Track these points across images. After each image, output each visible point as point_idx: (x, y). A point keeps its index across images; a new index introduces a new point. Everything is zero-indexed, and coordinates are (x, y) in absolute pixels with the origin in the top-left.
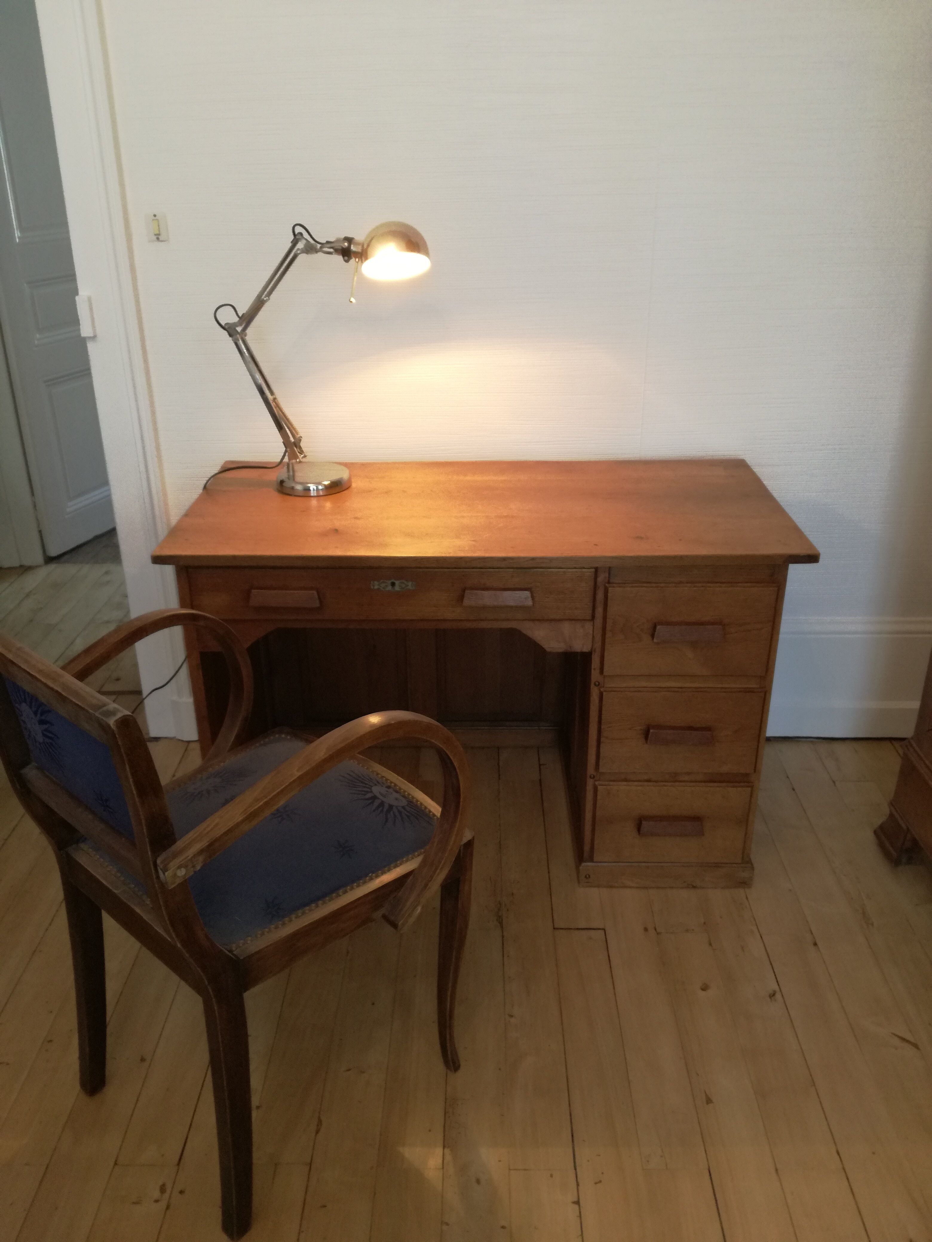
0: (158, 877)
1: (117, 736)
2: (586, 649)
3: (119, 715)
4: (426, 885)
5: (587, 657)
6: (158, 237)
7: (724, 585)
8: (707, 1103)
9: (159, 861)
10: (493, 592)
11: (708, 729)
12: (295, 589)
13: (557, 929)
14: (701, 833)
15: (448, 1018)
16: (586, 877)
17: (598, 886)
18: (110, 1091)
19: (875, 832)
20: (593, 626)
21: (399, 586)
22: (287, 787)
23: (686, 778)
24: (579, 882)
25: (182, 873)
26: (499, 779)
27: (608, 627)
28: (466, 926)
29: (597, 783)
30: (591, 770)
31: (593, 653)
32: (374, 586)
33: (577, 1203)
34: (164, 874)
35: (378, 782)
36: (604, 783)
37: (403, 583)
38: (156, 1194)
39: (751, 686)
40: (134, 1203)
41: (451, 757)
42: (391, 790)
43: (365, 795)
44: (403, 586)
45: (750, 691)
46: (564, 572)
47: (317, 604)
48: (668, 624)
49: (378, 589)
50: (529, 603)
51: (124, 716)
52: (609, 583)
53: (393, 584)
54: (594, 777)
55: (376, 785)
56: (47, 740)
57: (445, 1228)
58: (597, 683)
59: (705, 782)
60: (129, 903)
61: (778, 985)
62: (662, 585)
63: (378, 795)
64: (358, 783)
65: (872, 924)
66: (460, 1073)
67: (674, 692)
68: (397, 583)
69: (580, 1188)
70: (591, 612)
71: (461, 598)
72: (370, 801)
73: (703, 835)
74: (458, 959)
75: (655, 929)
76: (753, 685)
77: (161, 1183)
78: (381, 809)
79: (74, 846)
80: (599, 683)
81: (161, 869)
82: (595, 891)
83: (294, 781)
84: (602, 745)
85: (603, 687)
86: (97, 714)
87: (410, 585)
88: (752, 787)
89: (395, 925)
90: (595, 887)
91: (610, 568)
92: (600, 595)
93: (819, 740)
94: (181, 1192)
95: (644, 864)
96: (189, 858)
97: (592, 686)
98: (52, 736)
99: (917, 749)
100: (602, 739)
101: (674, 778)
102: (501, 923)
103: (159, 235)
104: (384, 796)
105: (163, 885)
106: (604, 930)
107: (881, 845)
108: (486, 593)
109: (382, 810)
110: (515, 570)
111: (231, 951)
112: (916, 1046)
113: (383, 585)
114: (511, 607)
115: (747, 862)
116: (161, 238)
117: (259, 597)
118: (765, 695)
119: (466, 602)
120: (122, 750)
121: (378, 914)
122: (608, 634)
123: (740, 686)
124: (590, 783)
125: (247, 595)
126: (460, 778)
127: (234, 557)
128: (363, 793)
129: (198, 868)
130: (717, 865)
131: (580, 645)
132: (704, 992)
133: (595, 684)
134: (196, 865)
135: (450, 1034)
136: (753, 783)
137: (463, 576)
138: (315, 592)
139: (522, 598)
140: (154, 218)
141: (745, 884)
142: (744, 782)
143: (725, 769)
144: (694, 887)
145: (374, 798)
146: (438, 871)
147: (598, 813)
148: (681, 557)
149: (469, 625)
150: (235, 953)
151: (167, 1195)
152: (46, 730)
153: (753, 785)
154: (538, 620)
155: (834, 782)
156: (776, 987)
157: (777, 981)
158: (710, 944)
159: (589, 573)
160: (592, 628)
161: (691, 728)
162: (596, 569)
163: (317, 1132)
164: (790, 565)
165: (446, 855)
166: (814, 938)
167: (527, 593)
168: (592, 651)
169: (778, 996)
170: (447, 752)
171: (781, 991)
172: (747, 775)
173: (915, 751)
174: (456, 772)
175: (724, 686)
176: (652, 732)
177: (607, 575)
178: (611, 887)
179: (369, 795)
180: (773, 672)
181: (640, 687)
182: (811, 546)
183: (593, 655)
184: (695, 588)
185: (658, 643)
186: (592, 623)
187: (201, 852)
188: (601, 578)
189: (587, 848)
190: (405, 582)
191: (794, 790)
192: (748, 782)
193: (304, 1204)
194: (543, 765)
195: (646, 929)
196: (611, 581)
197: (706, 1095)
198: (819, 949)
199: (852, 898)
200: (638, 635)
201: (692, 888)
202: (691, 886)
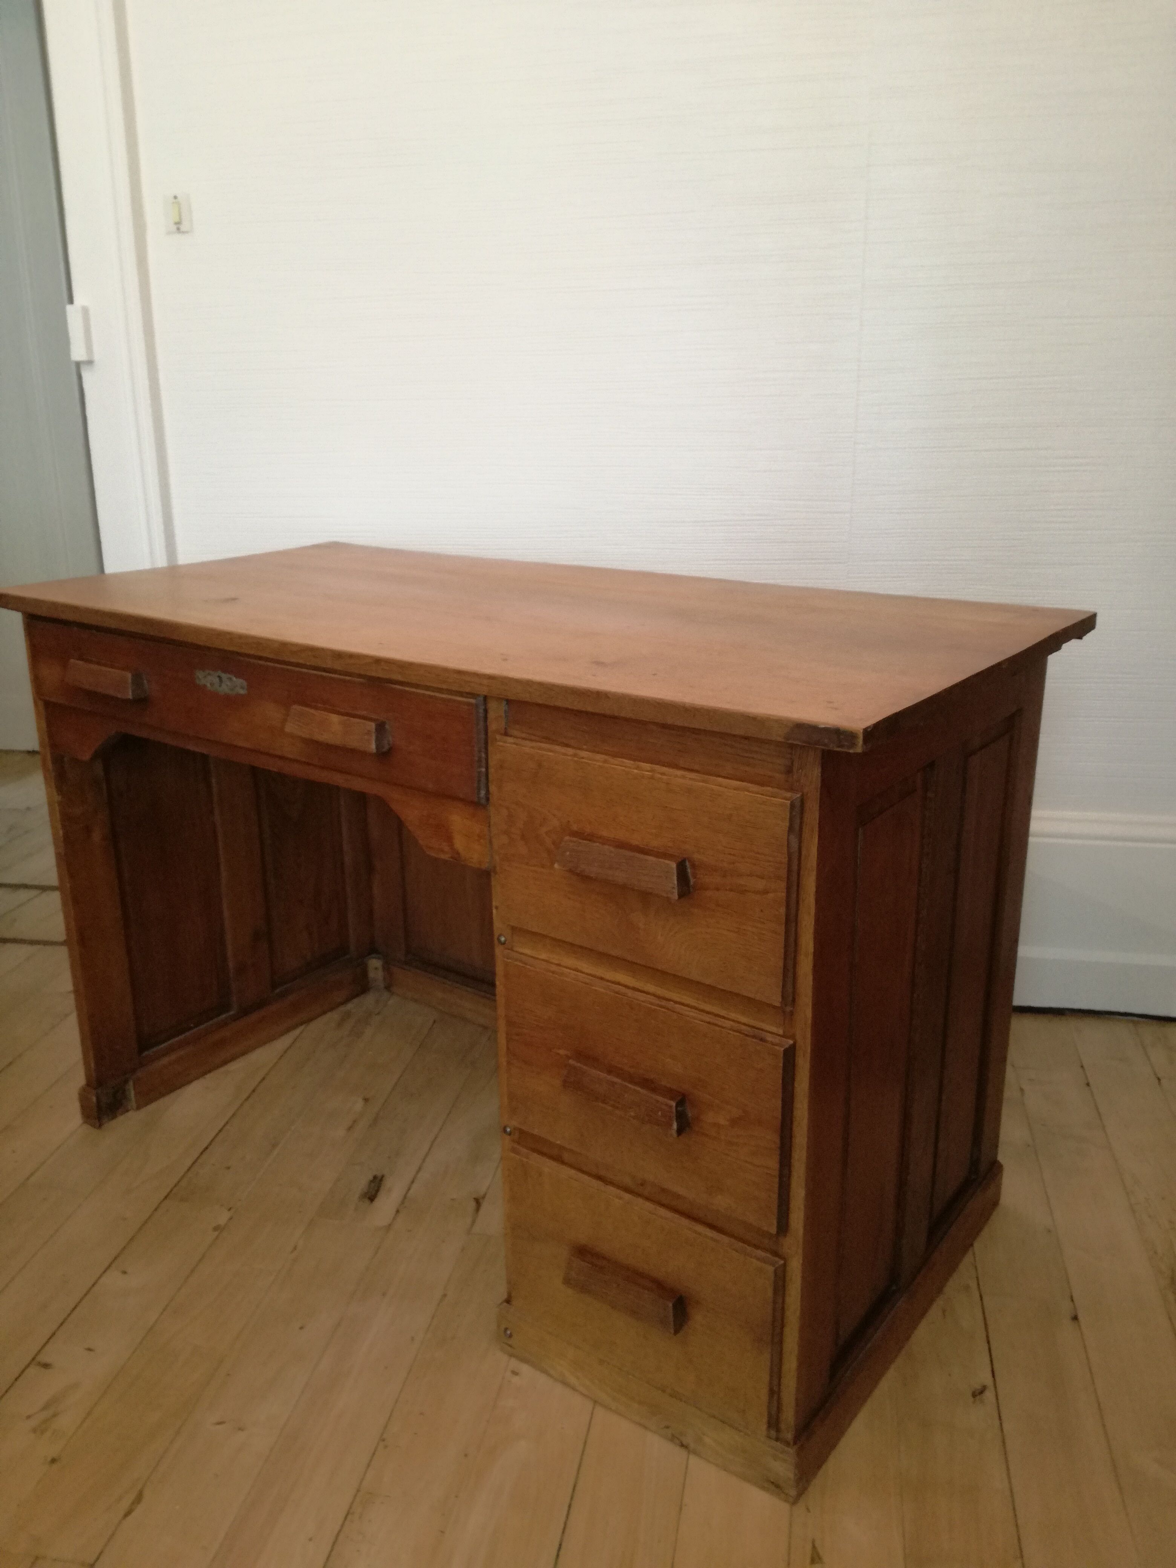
6: (178, 227)
17: (524, 1361)
21: (227, 685)
32: (199, 679)
36: (521, 1150)
37: (231, 679)
44: (232, 685)
47: (129, 694)
53: (220, 680)
54: (511, 1133)
58: (502, 939)
61: (993, 1376)
68: (224, 678)
87: (240, 686)
90: (519, 1359)
97: (496, 942)
103: (180, 224)
113: (210, 679)
116: (183, 228)
124: (505, 1144)
133: (499, 940)
137: (302, 680)
138: (130, 675)
140: (174, 200)
144: (683, 1446)
156: (989, 1381)
157: (993, 1372)
163: (128, 1514)
166: (1075, 1309)
169: (989, 1395)
171: (995, 1387)
176: (571, 1066)
190: (234, 679)
197: (814, 1547)
198: (1079, 1326)
199: (1156, 1253)
200: (548, 851)
201: (680, 1446)
202: (679, 1442)
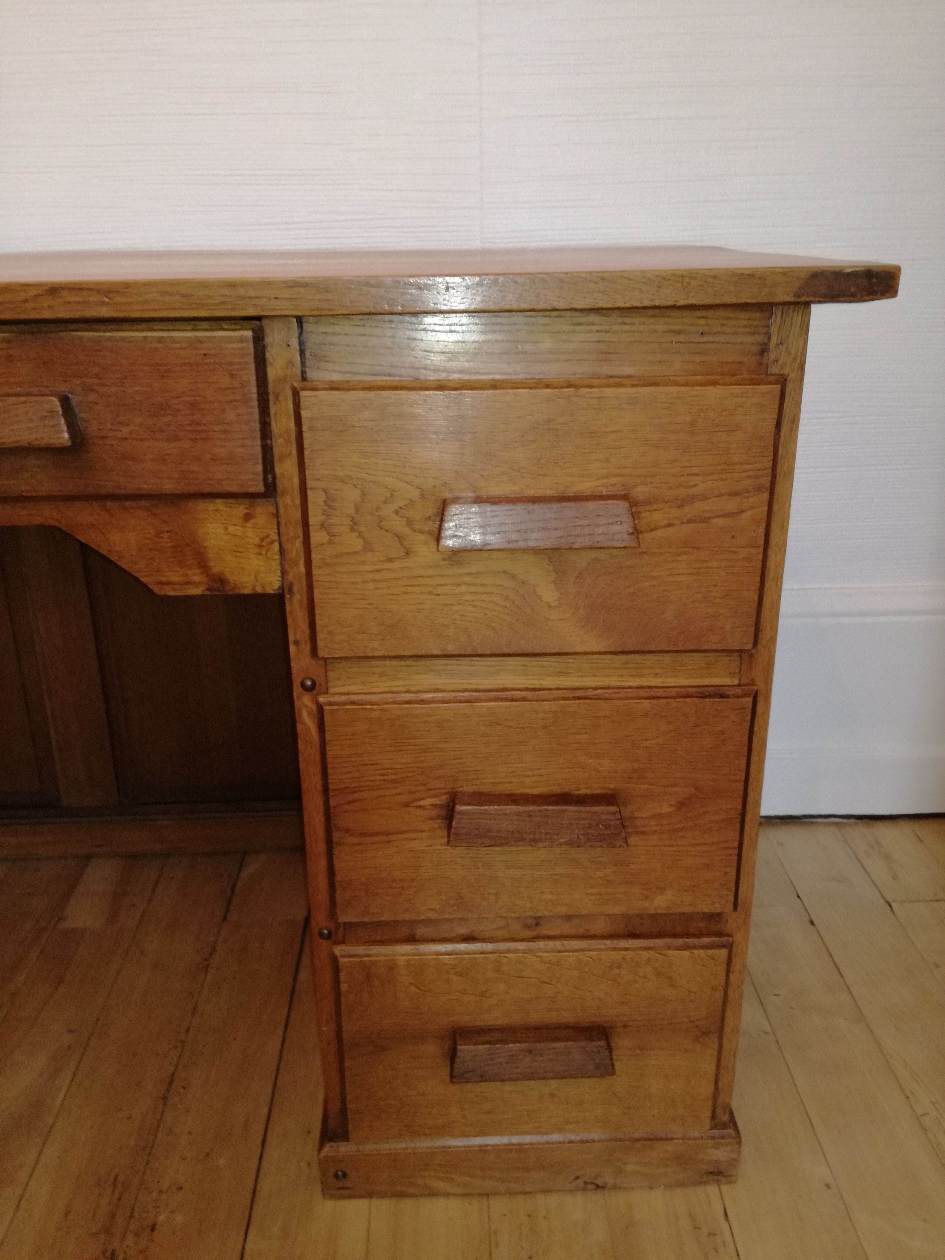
2: (268, 587)
5: (275, 608)
11: (610, 798)
14: (607, 1066)
16: (336, 1176)
17: (370, 1195)
20: (277, 515)
23: (563, 929)
24: (323, 1189)
26: (225, 919)
27: (314, 519)
29: (337, 950)
30: (318, 917)
31: (287, 593)
36: (355, 949)
39: (718, 680)
45: (719, 693)
48: (480, 500)
52: (301, 377)
54: (329, 936)
58: (309, 683)
59: (611, 936)
67: (514, 700)
70: (262, 468)
73: (613, 1073)
76: (722, 675)
80: (312, 680)
82: (360, 1206)
84: (335, 850)
85: (327, 693)
88: (730, 947)
90: (362, 1196)
92: (281, 417)
93: (852, 820)
97: (297, 690)
100: (338, 835)
101: (534, 929)
115: (724, 1123)
118: (755, 703)
122: (318, 538)
123: (687, 682)
131: (253, 575)
133: (303, 685)
136: (729, 935)
141: (720, 1174)
142: (709, 935)
143: (661, 903)
144: (598, 1188)
147: (349, 1025)
153: (732, 943)
154: (111, 498)
155: (890, 905)
160: (274, 521)
161: (564, 799)
164: (812, 306)
168: (283, 591)
172: (715, 917)
175: (644, 682)
176: (462, 813)
178: (402, 1195)
183: (287, 601)
191: (812, 923)
192: (720, 934)
196: (307, 372)
200: (399, 537)
201: (595, 1190)
202: (593, 1187)
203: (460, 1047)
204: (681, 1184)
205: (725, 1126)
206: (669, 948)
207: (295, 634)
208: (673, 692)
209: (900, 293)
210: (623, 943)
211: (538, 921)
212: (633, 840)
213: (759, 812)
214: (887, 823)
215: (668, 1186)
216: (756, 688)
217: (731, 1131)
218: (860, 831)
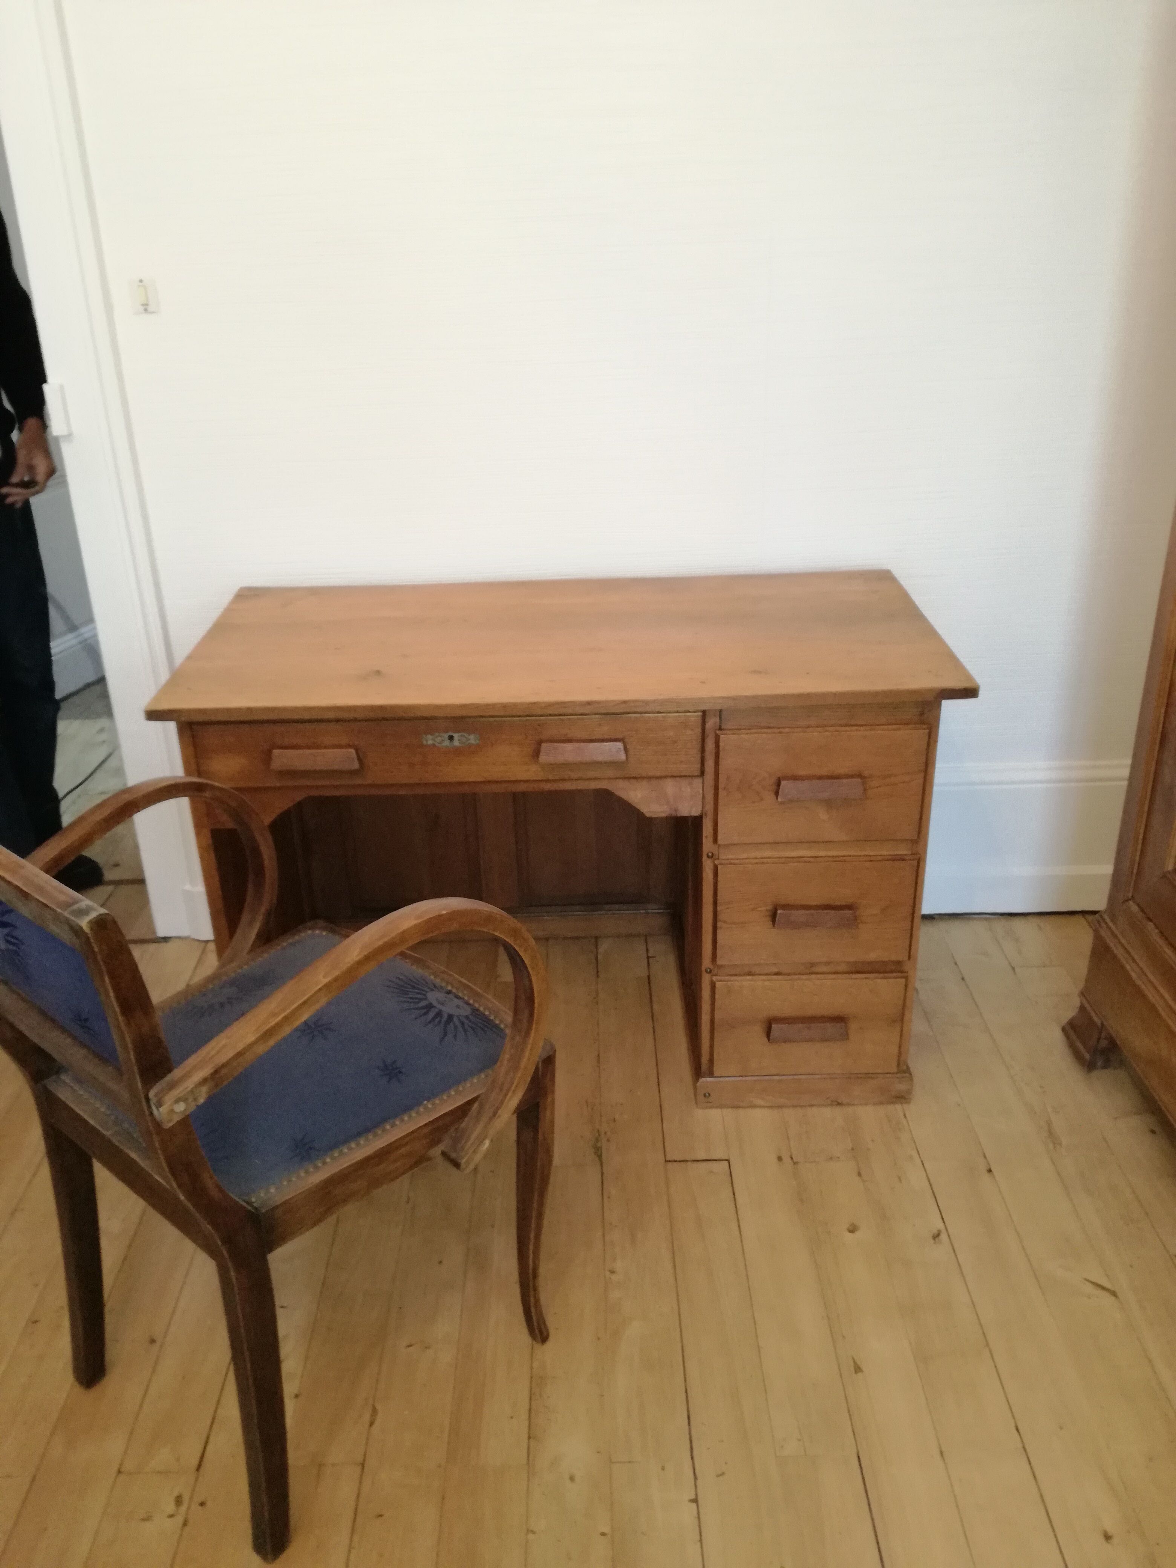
0: (151, 1114)
1: (92, 941)
2: (695, 812)
3: (93, 915)
4: (495, 1114)
5: (697, 821)
6: (146, 308)
7: (862, 728)
8: (856, 1372)
9: (151, 1094)
10: (577, 745)
11: (849, 907)
12: (326, 747)
13: (670, 1161)
14: (845, 1036)
15: (531, 1277)
16: (705, 1096)
17: (721, 1106)
18: (112, 1382)
19: (1064, 1030)
20: (703, 783)
21: (459, 740)
22: (311, 997)
23: (825, 969)
24: (696, 1103)
25: (181, 1107)
26: (598, 976)
27: (721, 785)
28: (550, 1162)
29: (714, 978)
30: (706, 962)
31: (704, 817)
32: (427, 741)
33: (695, 1501)
34: (158, 1110)
35: (435, 986)
36: (723, 978)
37: (464, 736)
38: (170, 1508)
39: (901, 853)
40: (144, 1520)
41: (522, 954)
42: (451, 996)
43: (418, 1003)
44: (464, 740)
45: (902, 859)
46: (663, 717)
47: (356, 765)
48: (795, 778)
49: (434, 745)
50: (623, 757)
51: (101, 915)
52: (720, 729)
53: (451, 738)
54: (711, 971)
55: (432, 990)
56: (11, 947)
57: (531, 1536)
58: (710, 854)
60: (122, 1147)
61: (944, 1222)
62: (787, 730)
63: (435, 1003)
64: (409, 988)
65: (1060, 1144)
66: (549, 1344)
67: (805, 862)
68: (456, 736)
69: (699, 1482)
70: (699, 766)
71: (536, 754)
72: (425, 1011)
73: (848, 1039)
74: (541, 1204)
75: (792, 1158)
76: (903, 850)
77: (176, 1494)
78: (439, 1018)
79: (54, 1077)
80: (713, 854)
81: (155, 1104)
82: (715, 1113)
83: (320, 990)
84: (719, 931)
85: (718, 859)
86: (66, 914)
87: (473, 739)
88: (906, 978)
89: (457, 1165)
90: (717, 1107)
91: (721, 711)
92: (710, 745)
93: (996, 916)
94: (202, 1504)
95: (777, 1078)
96: (189, 1089)
97: (704, 858)
98: (16, 941)
99: (1111, 924)
100: (719, 924)
101: (810, 969)
102: (600, 1157)
103: (147, 305)
104: (443, 1004)
105: (158, 1125)
106: (728, 1160)
107: (1071, 1045)
108: (569, 746)
109: (440, 1022)
110: (603, 716)
111: (250, 1203)
112: (1114, 1294)
113: (439, 739)
114: (600, 763)
115: (903, 1070)
116: (150, 309)
117: (283, 759)
118: (919, 863)
119: (543, 758)
120: (99, 957)
121: (436, 1151)
122: (722, 793)
123: (887, 853)
124: (706, 980)
125: (267, 757)
126: (534, 979)
127: (250, 710)
128: (417, 1001)
129: (201, 1101)
130: (869, 1076)
131: (688, 808)
132: (851, 1235)
133: (708, 856)
134: (199, 1098)
135: (535, 1297)
136: (905, 972)
137: (539, 725)
138: (353, 751)
139: (613, 751)
140: (140, 284)
141: (902, 1098)
142: (896, 972)
143: (873, 956)
144: (839, 1104)
145: (430, 1006)
146: (510, 1094)
147: (718, 1016)
148: (809, 696)
149: (548, 787)
150: (255, 1205)
151: (183, 1508)
152: (8, 935)
153: (908, 976)
154: (635, 778)
155: (1013, 968)
156: (940, 1225)
157: (943, 1219)
158: (859, 1174)
159: (695, 717)
160: (701, 785)
161: (828, 907)
162: (704, 712)
163: (371, 1424)
164: (944, 700)
165: (519, 1075)
166: (989, 1164)
167: (620, 745)
168: (703, 815)
169: (944, 1236)
170: (515, 947)
171: (947, 1229)
172: (899, 963)
173: (1109, 928)
174: (528, 973)
175: (866, 853)
176: (780, 914)
177: (718, 719)
178: (737, 1107)
179: (423, 1004)
180: (927, 833)
181: (765, 858)
182: (969, 677)
183: (704, 819)
184: (827, 733)
185: (783, 803)
186: (701, 778)
187: (205, 1081)
188: (711, 723)
189: (705, 1059)
190: (466, 735)
191: (964, 980)
192: (902, 972)
193: (355, 1515)
194: (652, 957)
195: (780, 1159)
196: (723, 727)
197: (854, 1362)
198: (994, 1177)
199: (1035, 1113)
200: (758, 793)
201: (836, 1105)
202: (835, 1103)
203: (773, 1026)
204: (881, 1103)
205: (904, 1072)
206: (877, 978)
207: (706, 833)
208: (880, 858)
209: (980, 695)
210: (854, 976)
211: (812, 965)
212: (860, 926)
213: (921, 912)
214: (1021, 918)
215: (875, 1104)
216: (919, 856)
217: (907, 1075)
218: (1002, 923)
